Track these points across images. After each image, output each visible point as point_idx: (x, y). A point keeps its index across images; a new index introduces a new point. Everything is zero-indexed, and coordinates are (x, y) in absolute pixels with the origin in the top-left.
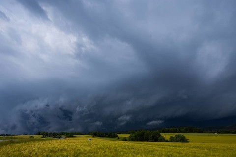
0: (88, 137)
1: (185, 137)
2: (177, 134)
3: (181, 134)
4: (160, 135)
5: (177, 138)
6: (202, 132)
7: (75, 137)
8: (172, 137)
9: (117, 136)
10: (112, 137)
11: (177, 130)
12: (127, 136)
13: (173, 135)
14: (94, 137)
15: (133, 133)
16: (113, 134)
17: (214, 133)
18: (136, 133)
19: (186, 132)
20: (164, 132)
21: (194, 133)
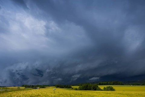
0: (53, 88)
1: (113, 88)
2: (108, 86)
3: (111, 86)
4: (98, 87)
5: (108, 88)
6: (123, 85)
7: (45, 88)
8: (105, 88)
9: (71, 87)
10: (68, 88)
11: (108, 83)
12: (78, 87)
13: (106, 86)
14: (57, 88)
15: (81, 85)
16: (69, 86)
17: (130, 85)
18: (83, 85)
19: (114, 84)
20: (100, 84)
21: (118, 85)
